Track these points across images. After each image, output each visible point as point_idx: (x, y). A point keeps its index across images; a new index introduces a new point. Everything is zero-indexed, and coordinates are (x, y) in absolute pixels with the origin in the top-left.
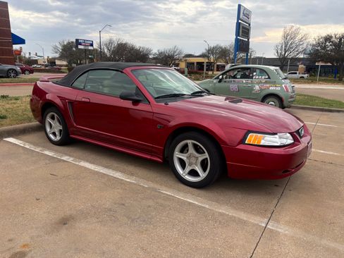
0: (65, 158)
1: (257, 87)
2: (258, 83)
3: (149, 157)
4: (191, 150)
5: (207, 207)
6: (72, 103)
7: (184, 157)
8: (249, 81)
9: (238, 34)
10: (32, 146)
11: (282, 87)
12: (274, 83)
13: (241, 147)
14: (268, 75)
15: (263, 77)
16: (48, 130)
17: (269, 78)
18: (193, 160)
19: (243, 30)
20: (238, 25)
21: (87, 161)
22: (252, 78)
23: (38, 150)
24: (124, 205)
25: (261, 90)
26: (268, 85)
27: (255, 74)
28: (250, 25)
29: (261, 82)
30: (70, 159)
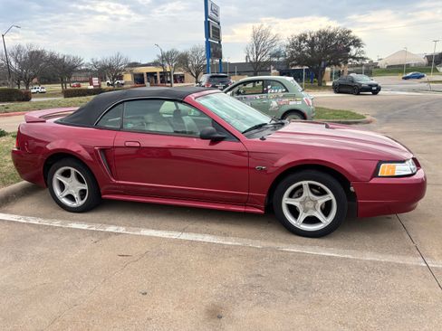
0: (112, 229)
1: (274, 103)
2: (275, 98)
3: (242, 209)
4: (307, 193)
5: (350, 257)
6: (104, 150)
7: (295, 202)
8: (264, 96)
9: (207, 35)
10: (40, 219)
11: (303, 101)
12: (294, 96)
13: (374, 181)
14: (285, 87)
15: (280, 91)
16: (58, 192)
17: (287, 91)
18: (310, 205)
19: (212, 31)
20: (207, 24)
21: (148, 228)
22: (266, 92)
23: (57, 223)
24: (259, 275)
25: (280, 106)
26: (287, 100)
27: (269, 87)
28: (219, 24)
29: (278, 97)
30: (122, 230)
